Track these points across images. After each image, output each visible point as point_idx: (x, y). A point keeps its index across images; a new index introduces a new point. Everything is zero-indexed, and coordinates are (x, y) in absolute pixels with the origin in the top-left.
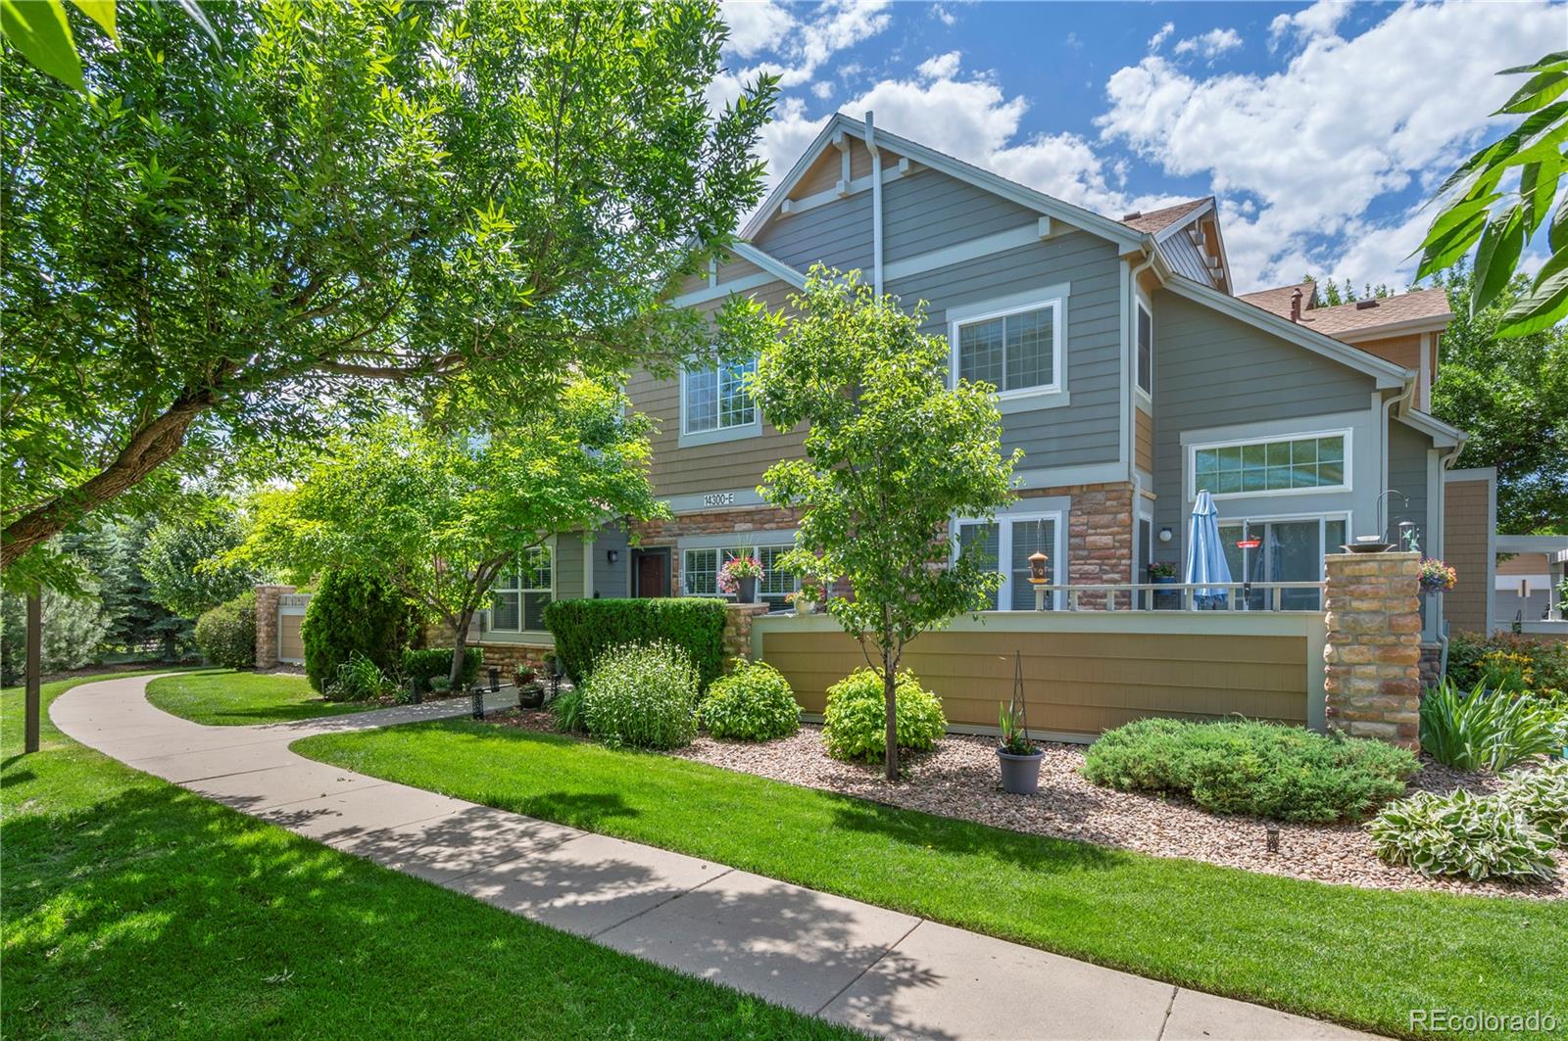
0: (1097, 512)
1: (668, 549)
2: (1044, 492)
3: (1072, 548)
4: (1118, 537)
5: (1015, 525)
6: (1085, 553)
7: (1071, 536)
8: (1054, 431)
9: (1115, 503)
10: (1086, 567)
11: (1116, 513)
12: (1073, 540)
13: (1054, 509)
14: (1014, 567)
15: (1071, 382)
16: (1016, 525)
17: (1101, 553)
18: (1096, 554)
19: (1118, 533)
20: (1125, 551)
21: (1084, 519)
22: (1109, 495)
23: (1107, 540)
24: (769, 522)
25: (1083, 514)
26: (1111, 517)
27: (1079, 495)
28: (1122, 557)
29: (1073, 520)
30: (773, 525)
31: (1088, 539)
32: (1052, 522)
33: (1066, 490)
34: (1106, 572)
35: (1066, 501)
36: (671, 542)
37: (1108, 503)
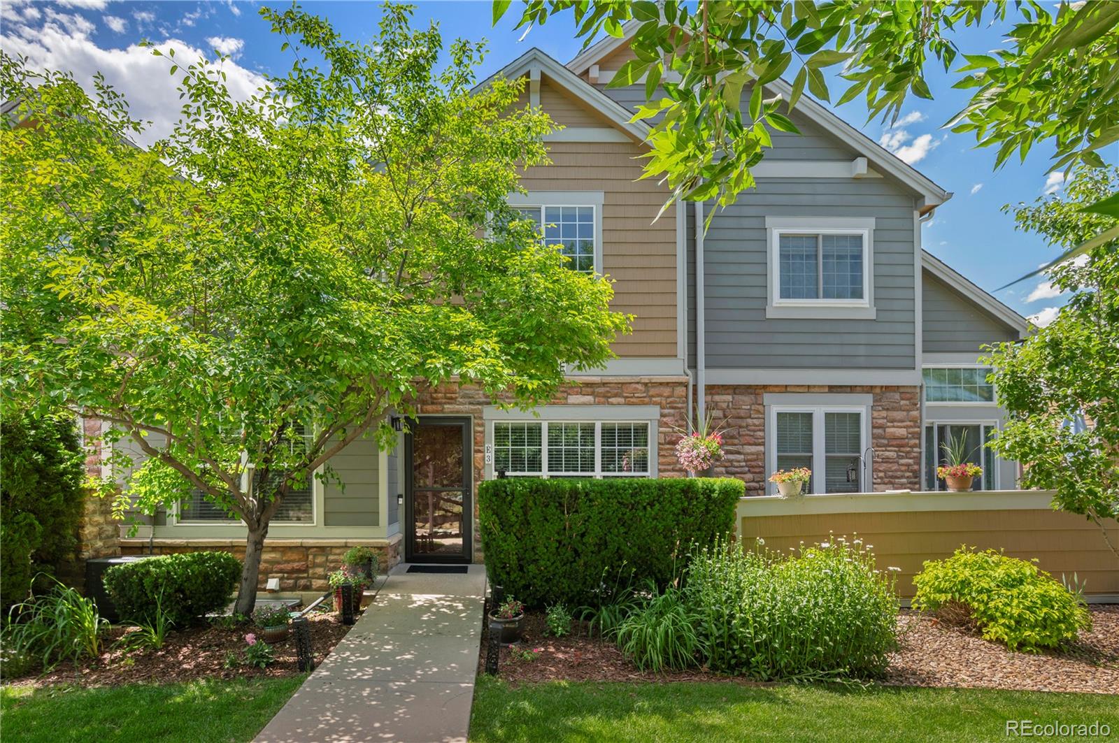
0: (894, 409)
1: (468, 419)
2: (852, 389)
3: (874, 437)
4: (911, 430)
5: (827, 415)
6: (885, 442)
7: (873, 427)
8: (863, 339)
9: (907, 402)
10: (887, 453)
11: (908, 411)
12: (875, 431)
13: (860, 404)
14: (826, 452)
15: (876, 299)
16: (829, 416)
17: (898, 442)
18: (895, 442)
19: (911, 427)
20: (917, 441)
21: (884, 414)
22: (903, 395)
23: (903, 432)
24: (616, 395)
25: (884, 409)
26: (905, 413)
27: (881, 393)
28: (915, 446)
29: (876, 414)
30: (621, 400)
31: (888, 430)
32: (858, 415)
33: (869, 389)
34: (903, 458)
35: (869, 398)
36: (473, 411)
37: (903, 402)
